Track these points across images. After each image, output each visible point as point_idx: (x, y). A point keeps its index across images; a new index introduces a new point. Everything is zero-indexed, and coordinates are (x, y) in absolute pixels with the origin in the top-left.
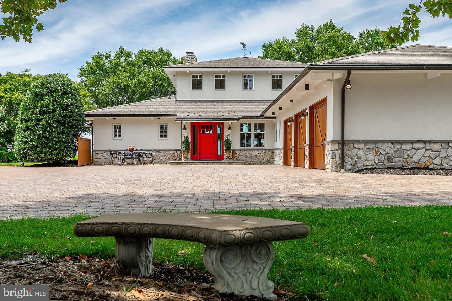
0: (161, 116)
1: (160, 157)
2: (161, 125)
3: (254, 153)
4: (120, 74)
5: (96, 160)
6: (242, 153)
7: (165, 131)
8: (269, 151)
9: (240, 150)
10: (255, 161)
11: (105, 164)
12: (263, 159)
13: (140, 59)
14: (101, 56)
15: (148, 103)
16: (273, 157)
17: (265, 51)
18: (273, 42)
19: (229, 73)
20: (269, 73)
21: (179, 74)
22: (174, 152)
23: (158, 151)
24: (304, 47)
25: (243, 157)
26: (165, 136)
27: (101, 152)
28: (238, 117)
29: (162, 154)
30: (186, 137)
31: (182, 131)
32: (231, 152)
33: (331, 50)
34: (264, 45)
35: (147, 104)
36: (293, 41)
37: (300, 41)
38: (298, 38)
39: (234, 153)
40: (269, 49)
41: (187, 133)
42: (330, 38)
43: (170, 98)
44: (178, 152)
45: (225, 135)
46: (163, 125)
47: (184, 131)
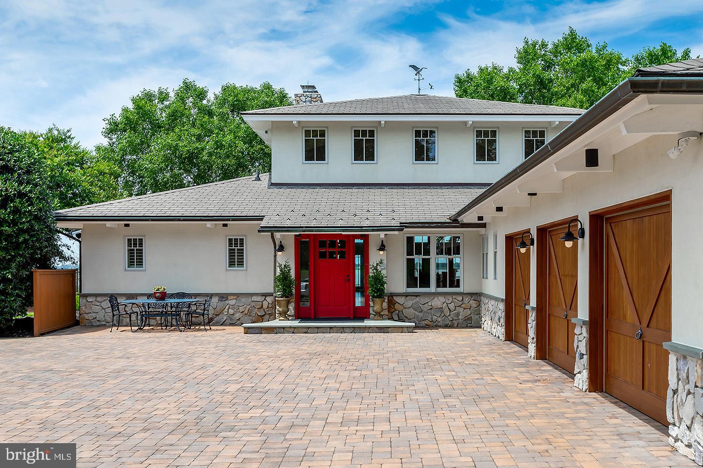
0: (229, 220)
1: (228, 310)
2: (230, 240)
3: (438, 302)
4: (181, 130)
5: (86, 317)
6: (409, 302)
7: (241, 252)
8: (470, 297)
9: (406, 295)
10: (439, 319)
11: (107, 324)
12: (458, 314)
13: (222, 102)
14: (149, 96)
15: (209, 189)
16: (480, 310)
17: (460, 87)
18: (475, 71)
19: (383, 125)
20: (468, 126)
21: (276, 127)
22: (260, 299)
23: (223, 297)
24: (532, 81)
25: (412, 310)
26: (241, 263)
27: (99, 299)
28: (400, 223)
29: (232, 302)
30: (283, 267)
31: (275, 253)
32: (386, 300)
33: (584, 86)
34: (458, 78)
35: (206, 193)
36: (511, 70)
37: (525, 70)
38: (519, 65)
39: (391, 303)
40: (466, 85)
41: (288, 259)
42: (583, 63)
43: (258, 179)
44: (270, 299)
45: (371, 263)
46: (236, 240)
47: (279, 253)
